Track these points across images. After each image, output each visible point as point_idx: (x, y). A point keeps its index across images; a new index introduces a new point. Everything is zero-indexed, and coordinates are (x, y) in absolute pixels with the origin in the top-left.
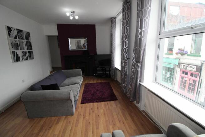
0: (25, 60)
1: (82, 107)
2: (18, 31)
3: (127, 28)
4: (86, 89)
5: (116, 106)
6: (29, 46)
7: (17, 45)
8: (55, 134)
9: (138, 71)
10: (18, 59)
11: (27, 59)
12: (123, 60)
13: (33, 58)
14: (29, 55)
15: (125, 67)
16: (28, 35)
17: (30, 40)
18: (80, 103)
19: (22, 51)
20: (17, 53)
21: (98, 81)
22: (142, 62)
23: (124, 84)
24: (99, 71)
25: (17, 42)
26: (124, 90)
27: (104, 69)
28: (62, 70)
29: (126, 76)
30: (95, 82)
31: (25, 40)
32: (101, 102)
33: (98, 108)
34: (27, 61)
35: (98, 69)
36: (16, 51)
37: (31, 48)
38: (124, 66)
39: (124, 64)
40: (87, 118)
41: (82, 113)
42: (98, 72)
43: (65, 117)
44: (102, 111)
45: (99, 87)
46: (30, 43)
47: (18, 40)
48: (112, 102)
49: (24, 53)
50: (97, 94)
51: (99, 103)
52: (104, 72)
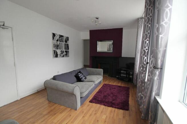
0: (62, 57)
1: (88, 105)
2: (60, 36)
3: (148, 26)
4: (101, 89)
5: (124, 117)
6: (67, 47)
7: (57, 45)
8: (54, 121)
9: (153, 80)
10: (56, 56)
11: (63, 56)
12: (141, 64)
13: (68, 56)
14: (66, 54)
15: (142, 73)
16: (67, 39)
17: (68, 43)
18: (89, 100)
19: (61, 50)
20: (56, 51)
21: (118, 83)
22: (161, 69)
23: (140, 94)
24: (123, 73)
25: (58, 44)
26: (140, 101)
27: (128, 72)
28: (87, 68)
29: (143, 85)
30: (114, 84)
31: (64, 43)
32: (108, 106)
33: (102, 112)
34: (63, 58)
35: (122, 72)
36: (56, 50)
37: (68, 49)
38: (141, 71)
39: (142, 68)
40: (86, 118)
41: (85, 112)
42: (122, 75)
43: (70, 109)
44: (104, 117)
45: (115, 90)
46: (68, 45)
47: (59, 42)
48: (121, 111)
49: (62, 52)
50: (110, 97)
51: (106, 107)
52: (128, 76)
